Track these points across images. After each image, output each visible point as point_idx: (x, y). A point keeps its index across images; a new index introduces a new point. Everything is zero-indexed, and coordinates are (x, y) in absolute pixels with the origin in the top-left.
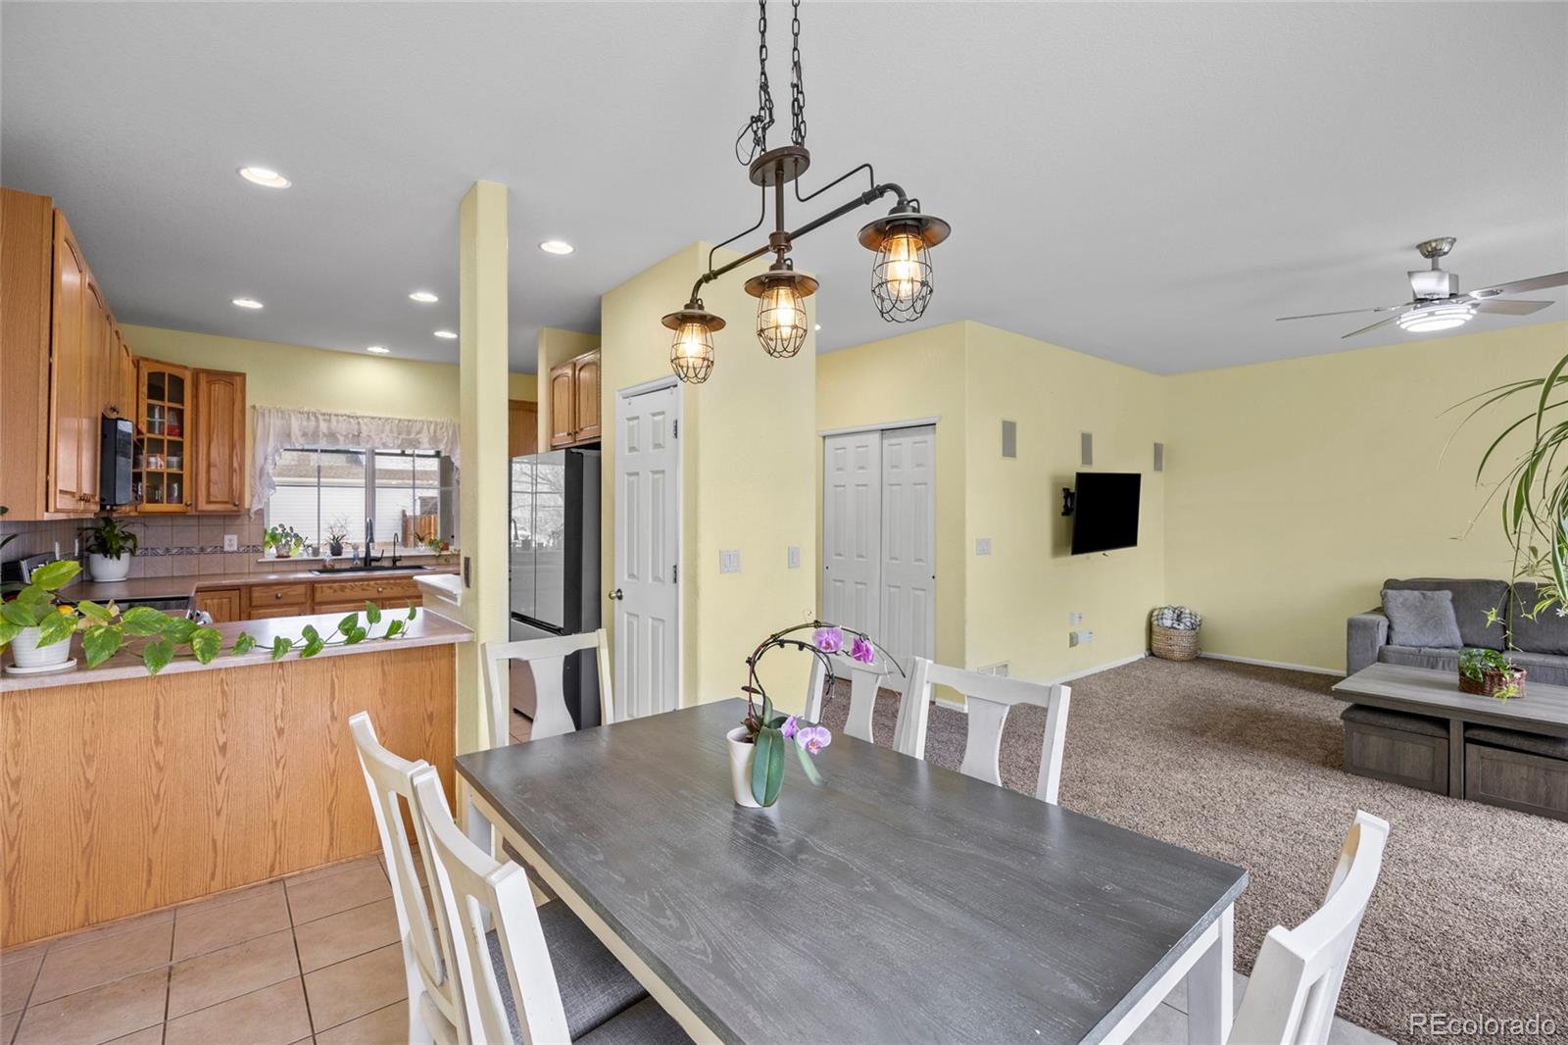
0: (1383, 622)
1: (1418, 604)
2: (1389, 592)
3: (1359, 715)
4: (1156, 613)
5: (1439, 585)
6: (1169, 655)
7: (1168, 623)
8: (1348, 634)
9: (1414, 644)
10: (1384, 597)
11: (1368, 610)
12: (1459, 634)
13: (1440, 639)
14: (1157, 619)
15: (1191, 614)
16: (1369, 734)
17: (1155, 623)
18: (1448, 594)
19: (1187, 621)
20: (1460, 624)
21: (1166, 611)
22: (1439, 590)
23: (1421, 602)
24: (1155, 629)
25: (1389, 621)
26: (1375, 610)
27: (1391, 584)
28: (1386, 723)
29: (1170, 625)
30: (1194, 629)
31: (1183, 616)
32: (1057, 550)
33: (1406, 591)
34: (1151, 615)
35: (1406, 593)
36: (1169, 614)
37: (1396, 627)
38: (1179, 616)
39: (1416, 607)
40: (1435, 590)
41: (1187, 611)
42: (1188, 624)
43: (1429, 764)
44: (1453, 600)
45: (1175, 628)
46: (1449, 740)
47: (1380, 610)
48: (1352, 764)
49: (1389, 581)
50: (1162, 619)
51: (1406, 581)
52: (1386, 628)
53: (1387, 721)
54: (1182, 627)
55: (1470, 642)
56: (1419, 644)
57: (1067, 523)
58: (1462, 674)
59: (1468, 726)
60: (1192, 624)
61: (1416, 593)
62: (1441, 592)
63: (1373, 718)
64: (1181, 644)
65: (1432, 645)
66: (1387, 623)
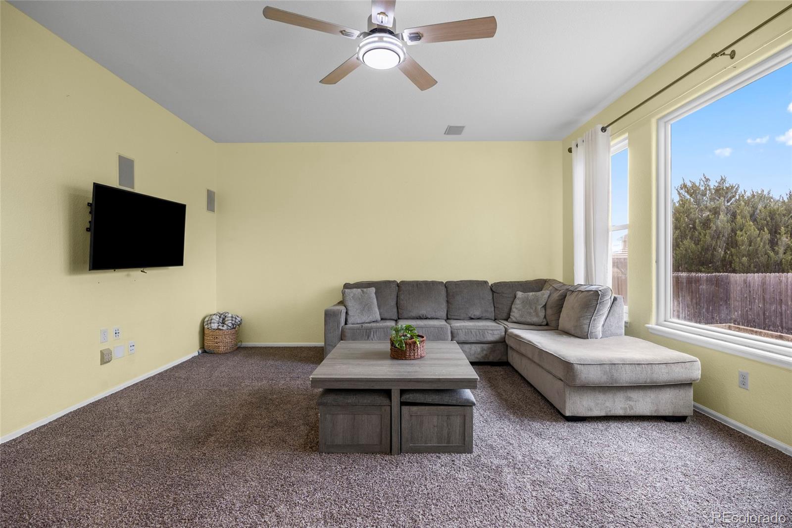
0: (344, 311)
1: (360, 296)
2: (346, 290)
3: (330, 398)
4: (207, 319)
5: (369, 285)
6: (216, 350)
7: (215, 326)
8: (325, 321)
9: (359, 322)
10: (343, 293)
11: (335, 304)
12: (378, 313)
13: (371, 317)
14: (207, 324)
15: (232, 317)
16: (337, 414)
17: (206, 326)
18: (373, 290)
19: (229, 322)
20: (379, 307)
21: (214, 317)
22: (369, 288)
23: (361, 295)
24: (206, 332)
25: (346, 309)
26: (339, 303)
27: (347, 286)
28: (349, 401)
29: (216, 327)
30: (234, 328)
31: (226, 319)
32: (74, 267)
33: (354, 289)
34: (203, 322)
35: (354, 290)
36: (216, 319)
37: (350, 313)
38: (224, 319)
39: (359, 299)
40: (367, 288)
41: (230, 315)
42: (230, 325)
43: (378, 430)
44: (376, 293)
45: (220, 330)
46: (391, 406)
47: (341, 303)
48: (325, 444)
49: (345, 284)
50: (211, 323)
51: (354, 284)
52: (345, 314)
53: (351, 399)
54: (225, 328)
55: (383, 317)
56: (361, 322)
57: (87, 237)
58: (392, 344)
59: (403, 392)
60: (233, 324)
61: (359, 290)
62: (371, 288)
63: (340, 399)
64: (224, 343)
65: (367, 321)
66: (345, 311)
